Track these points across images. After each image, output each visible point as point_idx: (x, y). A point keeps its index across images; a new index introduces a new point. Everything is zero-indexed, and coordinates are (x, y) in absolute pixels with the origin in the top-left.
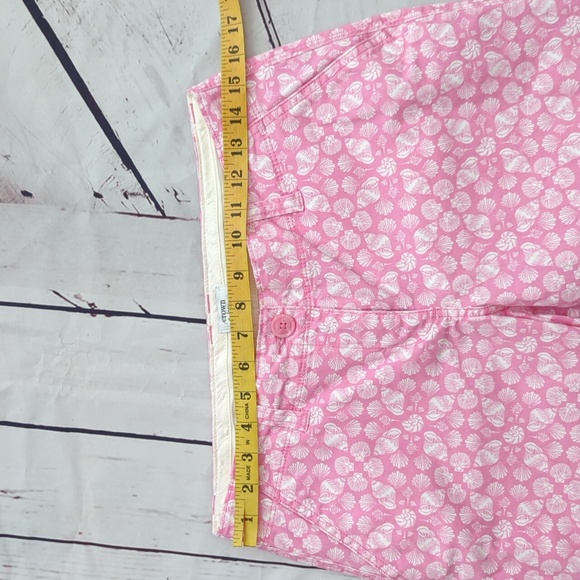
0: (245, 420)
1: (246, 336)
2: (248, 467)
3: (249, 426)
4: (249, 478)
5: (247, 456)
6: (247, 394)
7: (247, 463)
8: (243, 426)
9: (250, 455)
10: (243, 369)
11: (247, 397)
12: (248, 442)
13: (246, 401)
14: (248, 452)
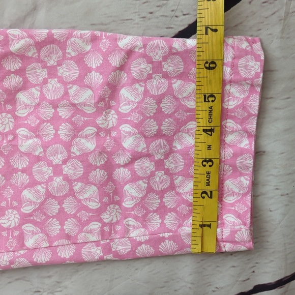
0: (208, 124)
1: (215, 31)
2: (208, 173)
3: (212, 130)
4: (208, 184)
5: (208, 162)
6: (212, 96)
7: (207, 169)
8: (205, 131)
9: (211, 161)
10: (209, 68)
11: (211, 99)
12: (209, 147)
13: (211, 104)
14: (209, 157)
